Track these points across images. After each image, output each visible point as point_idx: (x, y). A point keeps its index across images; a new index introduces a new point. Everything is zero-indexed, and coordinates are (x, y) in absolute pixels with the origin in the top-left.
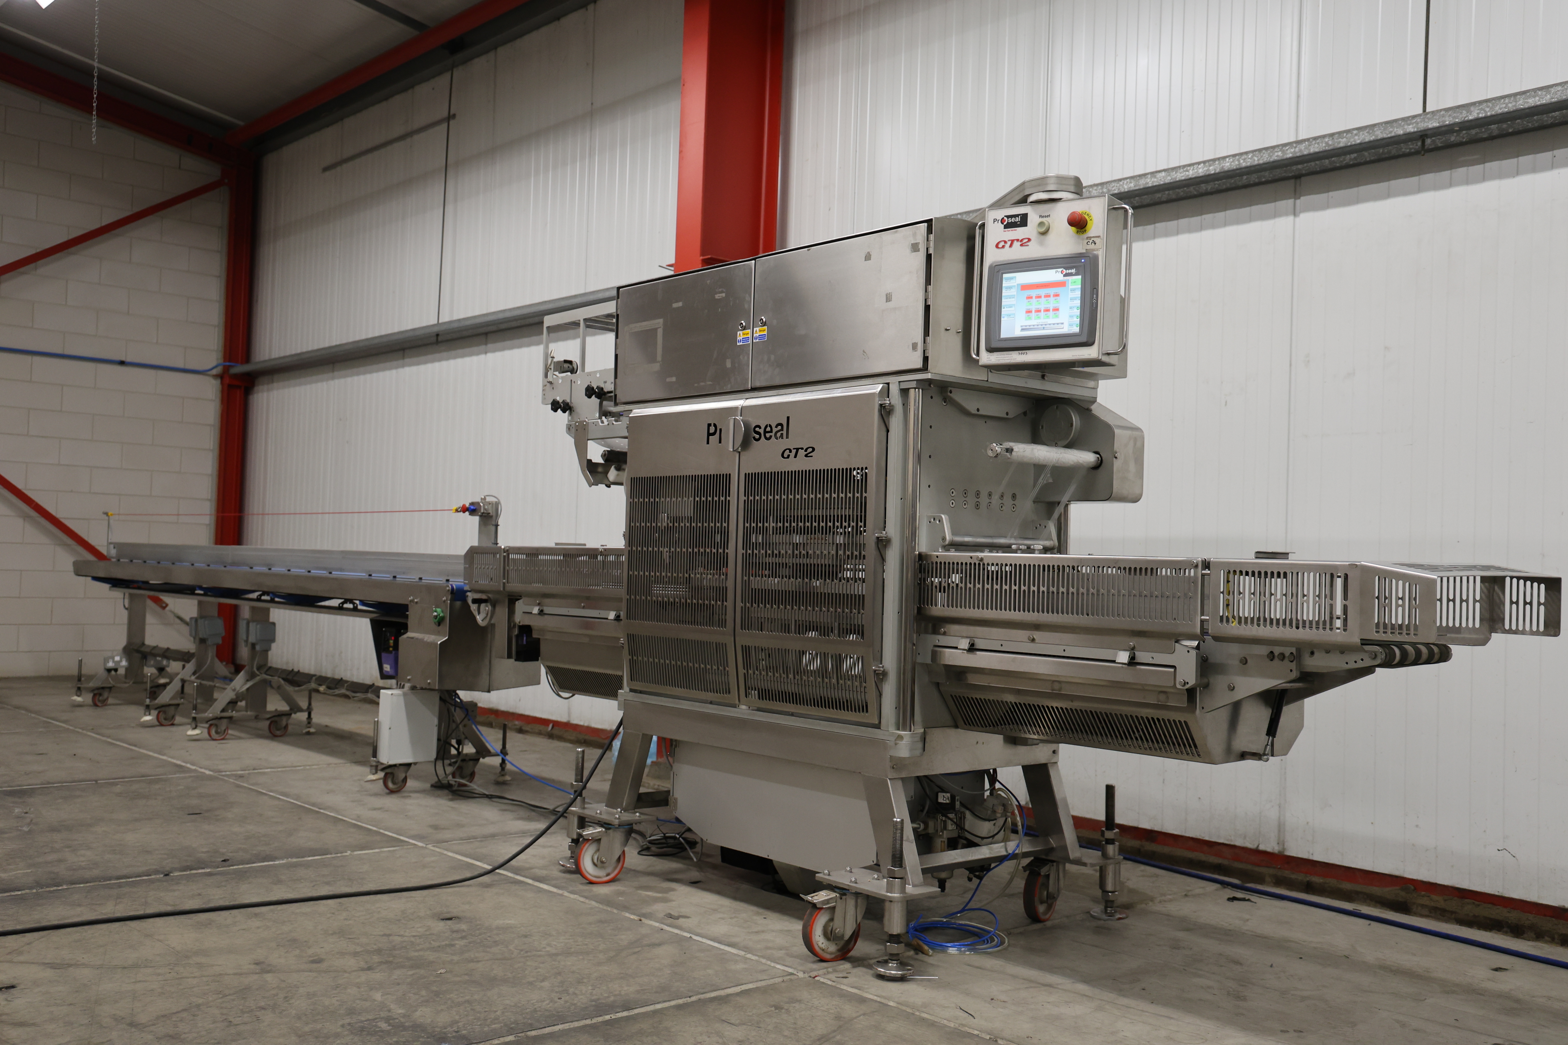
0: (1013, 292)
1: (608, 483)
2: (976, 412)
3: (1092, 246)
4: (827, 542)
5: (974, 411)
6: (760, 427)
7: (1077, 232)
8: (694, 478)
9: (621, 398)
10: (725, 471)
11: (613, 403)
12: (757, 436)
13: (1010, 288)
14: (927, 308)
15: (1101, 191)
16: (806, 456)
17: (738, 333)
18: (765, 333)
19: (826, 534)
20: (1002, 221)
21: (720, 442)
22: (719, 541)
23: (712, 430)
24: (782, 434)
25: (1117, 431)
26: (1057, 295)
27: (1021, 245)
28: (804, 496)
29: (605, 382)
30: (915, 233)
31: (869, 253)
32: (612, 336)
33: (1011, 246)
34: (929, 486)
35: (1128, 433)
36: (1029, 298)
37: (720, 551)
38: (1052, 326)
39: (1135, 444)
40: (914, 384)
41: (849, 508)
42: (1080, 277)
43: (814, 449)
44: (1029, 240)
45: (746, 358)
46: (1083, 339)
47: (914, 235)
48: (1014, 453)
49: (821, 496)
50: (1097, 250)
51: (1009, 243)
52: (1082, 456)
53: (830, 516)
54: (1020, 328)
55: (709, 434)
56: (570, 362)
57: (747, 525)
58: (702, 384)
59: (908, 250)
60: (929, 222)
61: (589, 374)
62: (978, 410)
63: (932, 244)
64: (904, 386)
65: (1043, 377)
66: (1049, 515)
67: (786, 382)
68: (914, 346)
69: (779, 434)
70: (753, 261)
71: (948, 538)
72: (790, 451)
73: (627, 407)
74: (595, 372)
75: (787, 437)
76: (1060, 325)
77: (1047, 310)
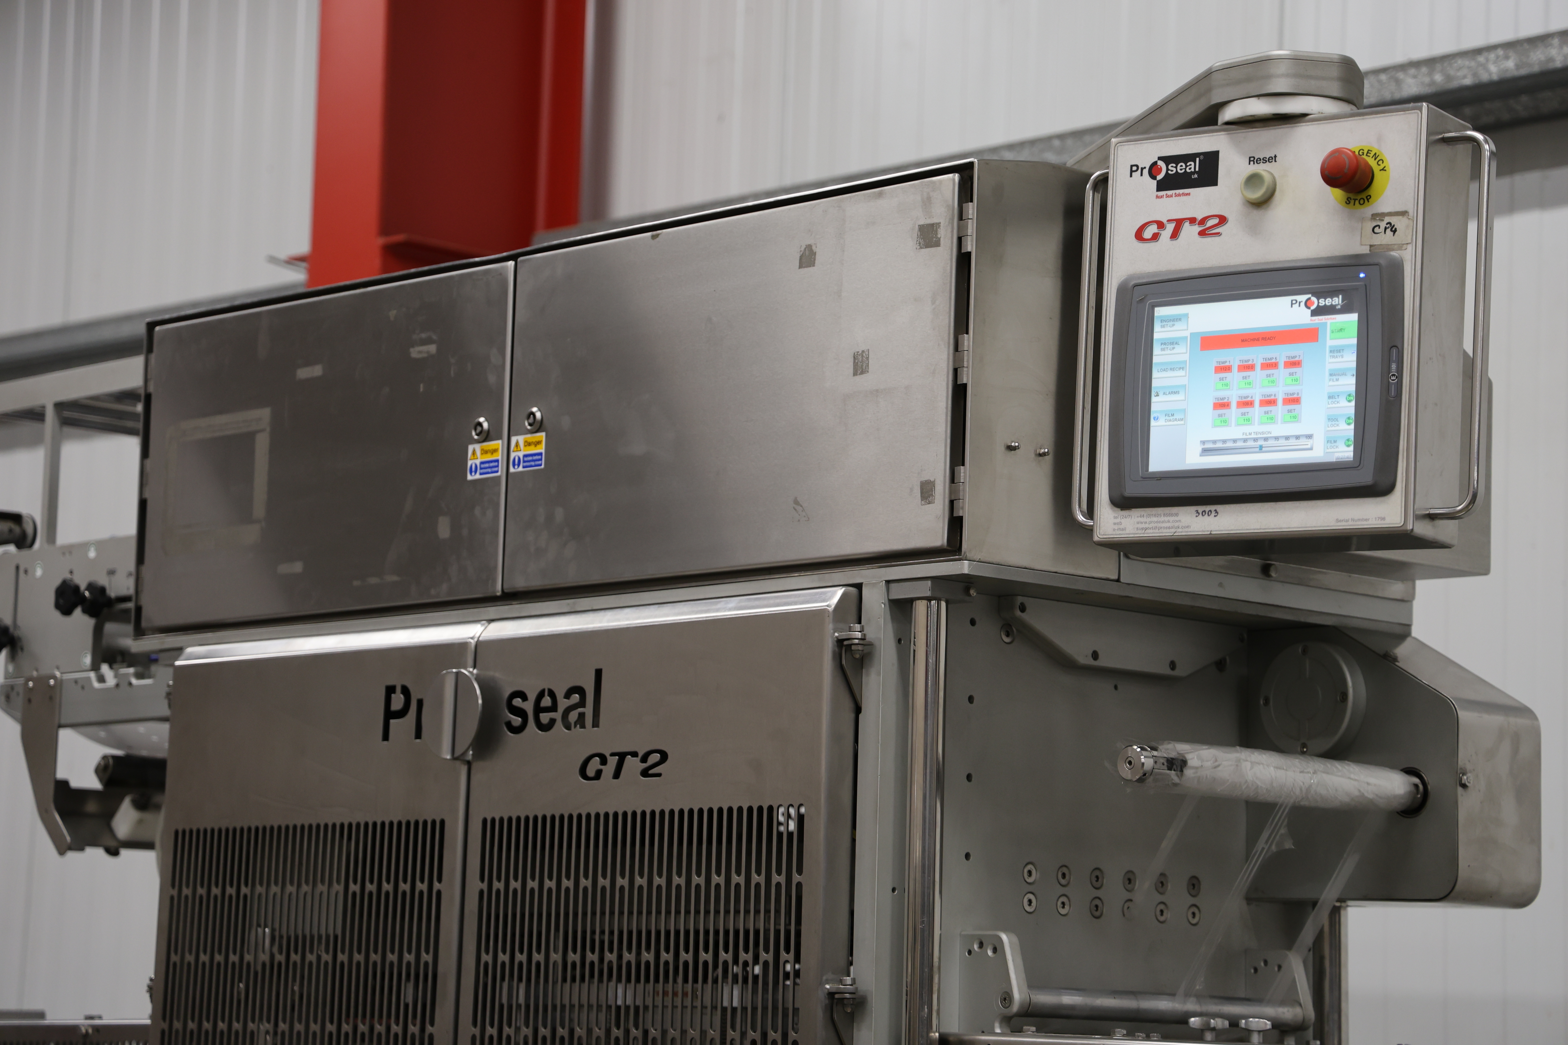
0: (1181, 353)
1: (112, 844)
2: (1090, 662)
3: (1387, 238)
4: (698, 1003)
5: (1084, 659)
6: (523, 696)
7: (1348, 201)
8: (347, 831)
9: (152, 615)
10: (429, 813)
11: (129, 628)
12: (517, 721)
13: (1172, 343)
14: (959, 393)
15: (1427, 80)
16: (645, 773)
17: (471, 448)
18: (541, 449)
19: (695, 980)
20: (1153, 170)
21: (418, 735)
22: (410, 1000)
23: (398, 701)
24: (582, 716)
25: (1465, 716)
26: (1294, 364)
27: (1202, 233)
28: (639, 881)
29: (111, 572)
30: (929, 199)
31: (809, 247)
32: (131, 445)
33: (1175, 235)
34: (967, 856)
35: (1496, 720)
36: (1223, 369)
37: (414, 1029)
38: (1282, 442)
39: (1516, 750)
40: (925, 589)
41: (757, 912)
42: (1354, 317)
43: (664, 757)
44: (1223, 220)
45: (490, 513)
46: (1366, 477)
47: (927, 202)
48: (1188, 772)
49: (682, 881)
50: (1400, 247)
51: (1170, 227)
52: (1372, 780)
53: (707, 932)
54: (1199, 448)
55: (390, 715)
56: (16, 518)
57: (487, 958)
58: (373, 580)
59: (910, 243)
60: (965, 171)
61: (69, 550)
62: (1095, 655)
63: (971, 228)
64: (900, 592)
65: (1266, 570)
66: (1290, 936)
67: (596, 578)
68: (927, 491)
69: (573, 716)
70: (511, 264)
71: (1018, 994)
72: (604, 761)
73: (171, 641)
74: (84, 546)
75: (596, 724)
76: (1303, 441)
77: (1269, 402)
